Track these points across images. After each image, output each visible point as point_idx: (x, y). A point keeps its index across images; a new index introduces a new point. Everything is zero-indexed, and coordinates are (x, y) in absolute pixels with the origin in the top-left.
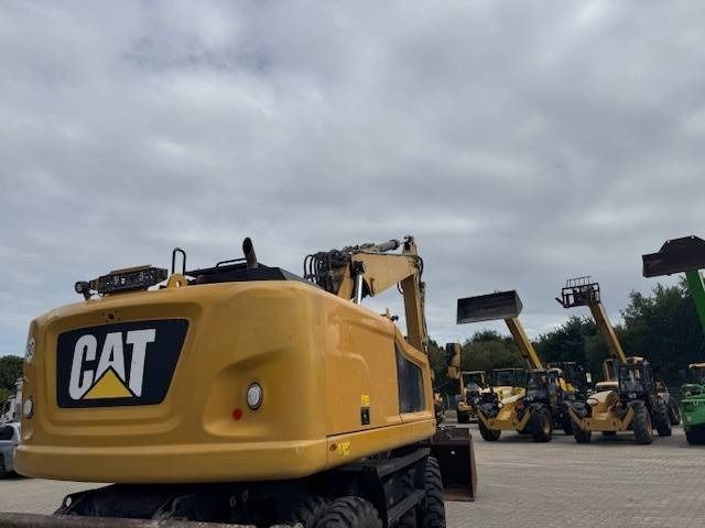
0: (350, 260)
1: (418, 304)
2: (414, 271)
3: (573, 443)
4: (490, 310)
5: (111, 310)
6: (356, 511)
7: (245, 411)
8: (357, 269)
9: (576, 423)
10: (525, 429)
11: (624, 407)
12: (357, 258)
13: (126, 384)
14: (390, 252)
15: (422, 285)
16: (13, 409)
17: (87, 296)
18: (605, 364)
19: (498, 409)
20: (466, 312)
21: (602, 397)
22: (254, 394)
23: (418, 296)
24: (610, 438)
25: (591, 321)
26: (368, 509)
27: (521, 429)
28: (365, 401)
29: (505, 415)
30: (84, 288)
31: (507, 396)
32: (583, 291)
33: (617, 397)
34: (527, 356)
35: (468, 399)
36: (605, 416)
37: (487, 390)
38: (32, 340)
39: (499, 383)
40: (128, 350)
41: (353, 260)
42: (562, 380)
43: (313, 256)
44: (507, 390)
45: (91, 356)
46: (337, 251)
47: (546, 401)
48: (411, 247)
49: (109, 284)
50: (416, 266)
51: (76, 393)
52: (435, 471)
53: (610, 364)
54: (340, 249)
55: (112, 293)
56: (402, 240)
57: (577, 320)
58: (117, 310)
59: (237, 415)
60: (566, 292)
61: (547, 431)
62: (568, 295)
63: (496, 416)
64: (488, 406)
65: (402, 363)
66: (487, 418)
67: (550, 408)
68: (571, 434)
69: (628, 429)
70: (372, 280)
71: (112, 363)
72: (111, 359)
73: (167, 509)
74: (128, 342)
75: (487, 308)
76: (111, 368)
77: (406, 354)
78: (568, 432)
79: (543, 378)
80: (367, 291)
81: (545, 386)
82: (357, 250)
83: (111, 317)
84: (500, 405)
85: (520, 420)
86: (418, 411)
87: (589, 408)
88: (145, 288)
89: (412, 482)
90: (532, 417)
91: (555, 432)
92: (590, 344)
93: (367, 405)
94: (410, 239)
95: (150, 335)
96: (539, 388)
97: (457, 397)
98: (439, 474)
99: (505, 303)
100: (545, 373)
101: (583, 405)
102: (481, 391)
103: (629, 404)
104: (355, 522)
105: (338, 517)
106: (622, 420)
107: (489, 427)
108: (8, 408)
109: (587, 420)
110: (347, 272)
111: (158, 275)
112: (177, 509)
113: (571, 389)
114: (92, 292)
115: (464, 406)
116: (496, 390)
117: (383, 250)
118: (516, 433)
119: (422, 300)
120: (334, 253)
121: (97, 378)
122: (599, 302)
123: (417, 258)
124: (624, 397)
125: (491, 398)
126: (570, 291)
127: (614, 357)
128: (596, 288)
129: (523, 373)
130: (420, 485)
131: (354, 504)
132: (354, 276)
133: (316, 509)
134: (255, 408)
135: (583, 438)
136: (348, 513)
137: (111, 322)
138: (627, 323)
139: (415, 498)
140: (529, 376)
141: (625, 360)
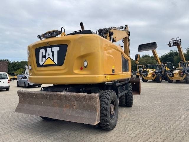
0: (109, 31)
1: (128, 45)
2: (127, 35)
3: (168, 83)
4: (148, 48)
5: (47, 42)
6: (111, 93)
7: (83, 68)
8: (111, 34)
9: (169, 78)
10: (154, 79)
11: (183, 74)
12: (111, 31)
13: (53, 61)
14: (120, 29)
15: (129, 40)
16: (25, 73)
17: (41, 39)
18: (179, 63)
19: (147, 74)
20: (141, 48)
21: (177, 71)
22: (86, 64)
23: (128, 43)
24: (178, 82)
25: (177, 52)
26: (114, 93)
27: (153, 79)
28: (113, 67)
29: (149, 76)
30: (40, 37)
31: (150, 71)
32: (176, 42)
33: (182, 71)
34: (157, 61)
35: (139, 72)
36: (177, 76)
37: (145, 70)
38: (29, 51)
39: (148, 68)
40: (53, 52)
41: (110, 31)
42: (166, 67)
43: (99, 30)
44: (150, 70)
45: (44, 54)
46: (105, 28)
47: (161, 72)
48: (127, 29)
49: (46, 35)
50: (128, 34)
51: (41, 63)
52: (130, 86)
53: (181, 63)
54: (107, 28)
55: (47, 38)
56: (124, 26)
57: (172, 51)
58: (49, 42)
59: (82, 69)
60: (171, 42)
61: (160, 80)
62: (171, 43)
63: (147, 76)
64: (145, 73)
65: (123, 59)
66: (144, 77)
67: (162, 74)
68: (167, 81)
69: (183, 80)
70: (115, 38)
71: (49, 56)
72: (49, 55)
73: (66, 90)
74: (53, 51)
75: (147, 47)
76: (49, 57)
77: (124, 57)
78: (166, 81)
79: (161, 66)
80: (114, 41)
81: (161, 69)
82: (111, 28)
83: (48, 44)
84: (148, 73)
85: (153, 77)
86: (127, 71)
87: (173, 74)
88: (56, 36)
89: (124, 89)
90: (157, 76)
91: (162, 80)
92: (175, 58)
93: (114, 68)
94: (126, 26)
95: (58, 49)
96: (159, 69)
97: (136, 72)
98: (131, 87)
99: (152, 46)
100: (162, 65)
101: (172, 73)
102: (143, 70)
103: (185, 73)
104: (111, 95)
105: (106, 94)
106: (182, 77)
107: (145, 79)
108: (24, 73)
109: (172, 77)
110: (108, 35)
111: (59, 33)
112: (68, 90)
113: (169, 69)
114: (42, 38)
115: (138, 74)
116: (147, 70)
117: (119, 29)
118: (152, 80)
119: (129, 44)
120: (105, 29)
121: (46, 59)
122: (180, 45)
123: (128, 31)
124: (184, 72)
125: (146, 72)
126: (172, 42)
127: (182, 61)
128: (180, 41)
129: (155, 65)
130: (126, 89)
131: (110, 91)
132: (110, 36)
133: (101, 92)
134: (86, 67)
135: (171, 82)
136: (109, 93)
137: (48, 45)
138: (187, 52)
139: (125, 92)
140: (157, 66)
141: (185, 62)
